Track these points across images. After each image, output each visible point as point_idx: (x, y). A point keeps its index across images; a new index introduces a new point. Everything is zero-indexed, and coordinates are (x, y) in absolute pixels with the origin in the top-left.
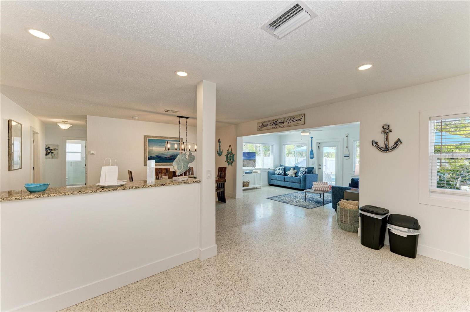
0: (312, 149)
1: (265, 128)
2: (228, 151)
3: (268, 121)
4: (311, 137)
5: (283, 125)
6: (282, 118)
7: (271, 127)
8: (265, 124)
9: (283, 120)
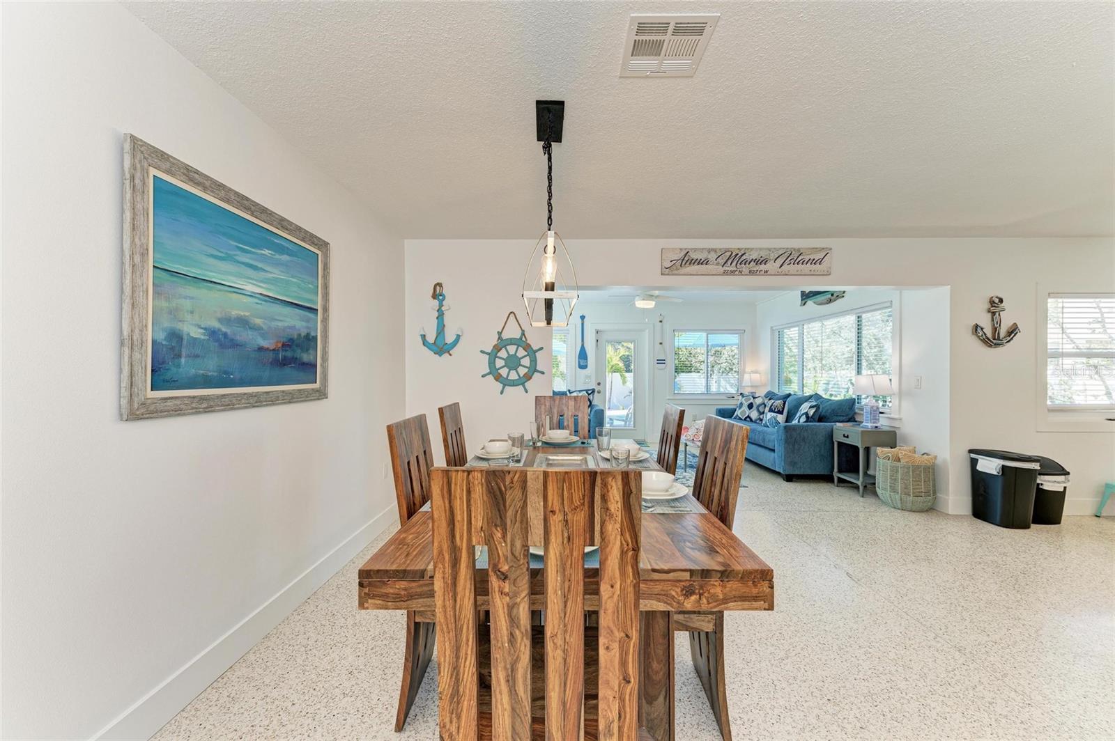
0: (583, 345)
1: (695, 268)
2: (500, 334)
3: (709, 251)
4: (581, 317)
5: (763, 267)
6: (761, 249)
7: (721, 269)
8: (694, 256)
9: (764, 254)
